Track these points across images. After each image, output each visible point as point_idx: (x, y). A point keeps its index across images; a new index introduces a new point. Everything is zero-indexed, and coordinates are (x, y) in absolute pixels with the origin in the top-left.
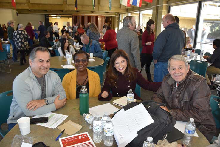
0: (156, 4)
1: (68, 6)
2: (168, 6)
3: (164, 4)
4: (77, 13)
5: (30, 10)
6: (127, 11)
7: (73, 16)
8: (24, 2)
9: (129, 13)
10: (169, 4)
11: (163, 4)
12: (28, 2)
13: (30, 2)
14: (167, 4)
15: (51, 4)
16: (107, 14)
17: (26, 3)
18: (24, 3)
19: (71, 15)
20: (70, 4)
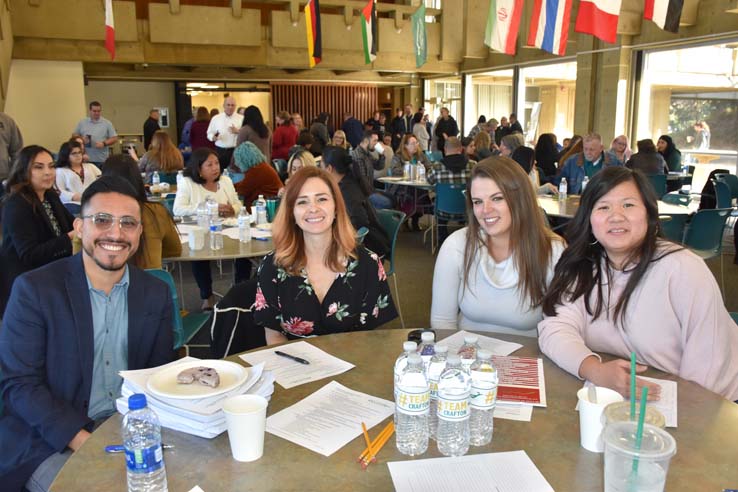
0: (591, 47)
1: (277, 52)
2: (634, 52)
3: (623, 47)
4: (290, 75)
5: (146, 65)
6: (460, 70)
7: (273, 86)
8: (129, 39)
9: (469, 74)
10: (638, 47)
11: (620, 46)
12: (141, 37)
13: (148, 38)
14: (631, 44)
15: (219, 47)
16: (383, 78)
17: (134, 42)
18: (129, 43)
19: (268, 83)
20: (281, 45)
